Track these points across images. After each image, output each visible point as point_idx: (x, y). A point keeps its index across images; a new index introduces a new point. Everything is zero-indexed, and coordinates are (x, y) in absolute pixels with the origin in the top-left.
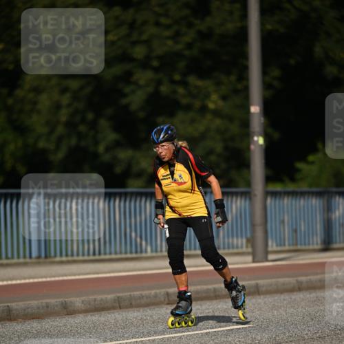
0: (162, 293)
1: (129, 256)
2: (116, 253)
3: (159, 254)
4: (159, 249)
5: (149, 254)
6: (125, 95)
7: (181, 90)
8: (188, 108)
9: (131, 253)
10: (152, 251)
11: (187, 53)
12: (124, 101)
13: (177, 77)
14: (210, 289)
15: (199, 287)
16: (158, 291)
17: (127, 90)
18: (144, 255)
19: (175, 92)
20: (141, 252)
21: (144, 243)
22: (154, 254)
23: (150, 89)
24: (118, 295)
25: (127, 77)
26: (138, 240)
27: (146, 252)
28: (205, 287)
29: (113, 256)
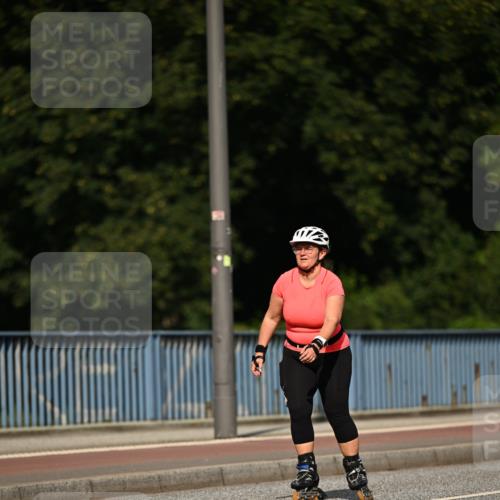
0: (83, 484)
1: (35, 428)
2: (16, 425)
3: (79, 426)
4: (78, 419)
5: (64, 426)
6: (28, 194)
7: (109, 188)
8: (120, 213)
9: (38, 424)
10: (68, 423)
11: (117, 133)
12: (27, 202)
13: (103, 170)
14: (154, 478)
15: (137, 475)
16: (77, 480)
17: (31, 186)
18: (56, 427)
19: (100, 191)
20: (53, 423)
21: (56, 410)
22: (72, 426)
23: (65, 186)
24: (19, 486)
25: (31, 169)
26: (49, 405)
27: (60, 423)
28: (146, 474)
29: (12, 429)
